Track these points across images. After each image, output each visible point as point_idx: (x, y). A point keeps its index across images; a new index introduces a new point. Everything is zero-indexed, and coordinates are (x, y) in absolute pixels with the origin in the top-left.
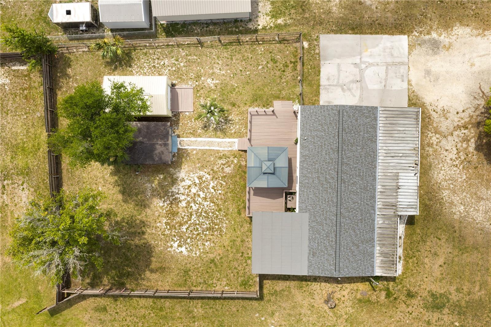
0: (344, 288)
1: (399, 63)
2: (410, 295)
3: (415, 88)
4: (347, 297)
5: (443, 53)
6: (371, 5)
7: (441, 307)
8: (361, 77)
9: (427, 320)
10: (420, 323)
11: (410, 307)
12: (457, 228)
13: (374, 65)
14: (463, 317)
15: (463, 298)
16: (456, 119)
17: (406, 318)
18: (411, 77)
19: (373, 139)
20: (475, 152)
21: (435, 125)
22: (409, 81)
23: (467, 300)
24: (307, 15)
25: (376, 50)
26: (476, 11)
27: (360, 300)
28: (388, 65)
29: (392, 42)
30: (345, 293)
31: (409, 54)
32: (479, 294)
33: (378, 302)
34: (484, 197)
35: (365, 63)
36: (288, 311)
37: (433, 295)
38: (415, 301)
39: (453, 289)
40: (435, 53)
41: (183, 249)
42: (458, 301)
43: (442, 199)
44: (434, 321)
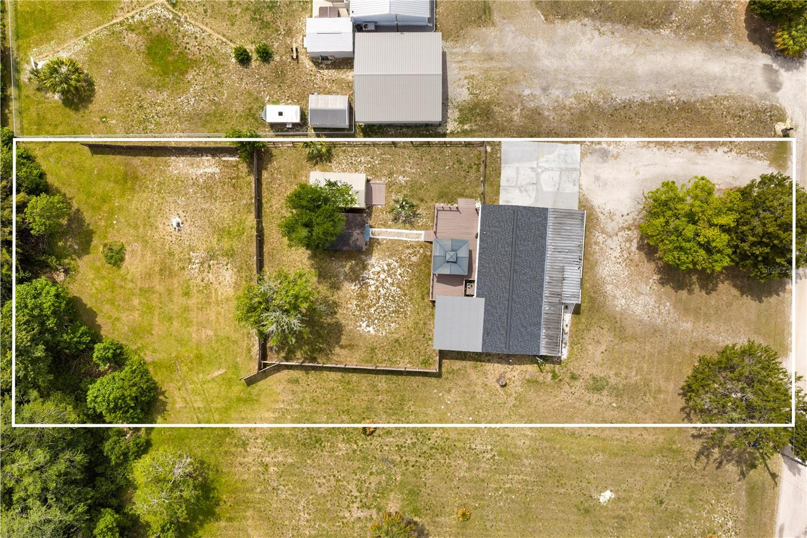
0: (515, 369)
1: (572, 169)
2: (574, 377)
3: (585, 192)
4: (517, 377)
5: (611, 161)
6: (549, 116)
7: (601, 389)
8: (537, 180)
9: (588, 400)
10: (582, 403)
11: (573, 388)
12: (618, 319)
13: (549, 170)
14: (620, 399)
15: (620, 381)
16: (621, 222)
17: (569, 398)
18: (581, 182)
19: (543, 236)
20: (637, 251)
21: (602, 226)
22: (580, 185)
23: (624, 383)
24: (491, 123)
25: (551, 157)
26: (643, 125)
27: (528, 381)
28: (561, 170)
29: (567, 150)
30: (515, 374)
31: (581, 161)
32: (635, 378)
33: (544, 383)
34: (644, 292)
35: (541, 167)
36: (464, 389)
37: (594, 378)
38: (577, 383)
39: (612, 373)
40: (605, 162)
41: (371, 329)
42: (616, 384)
43: (606, 292)
44: (594, 401)
